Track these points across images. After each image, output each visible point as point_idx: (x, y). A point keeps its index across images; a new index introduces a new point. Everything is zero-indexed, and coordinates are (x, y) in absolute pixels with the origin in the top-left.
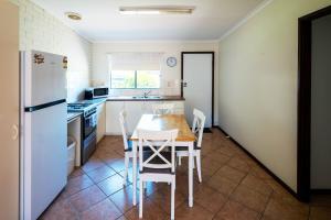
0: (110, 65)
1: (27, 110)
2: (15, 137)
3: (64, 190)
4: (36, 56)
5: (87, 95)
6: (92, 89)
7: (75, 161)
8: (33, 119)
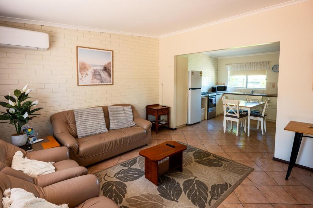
0: (229, 72)
1: (190, 89)
2: (187, 97)
3: (199, 122)
4: (192, 72)
5: (213, 90)
6: (216, 87)
7: (205, 115)
8: (191, 93)
